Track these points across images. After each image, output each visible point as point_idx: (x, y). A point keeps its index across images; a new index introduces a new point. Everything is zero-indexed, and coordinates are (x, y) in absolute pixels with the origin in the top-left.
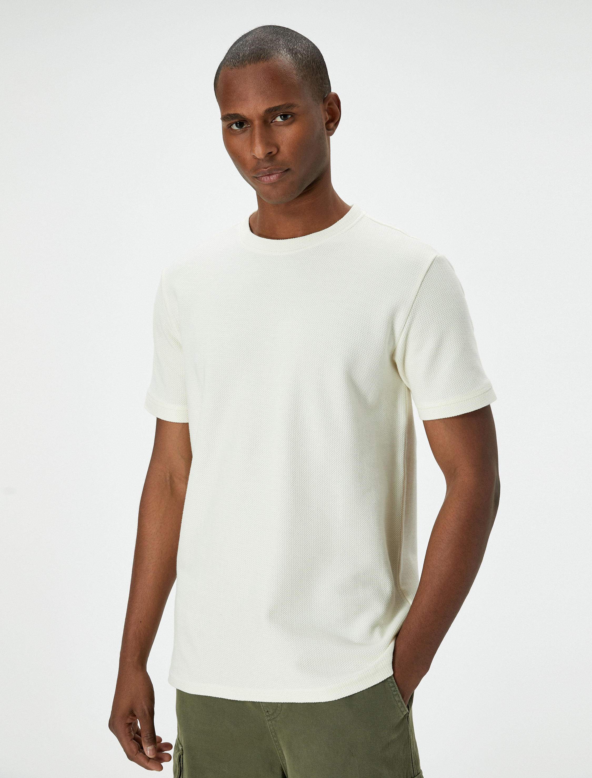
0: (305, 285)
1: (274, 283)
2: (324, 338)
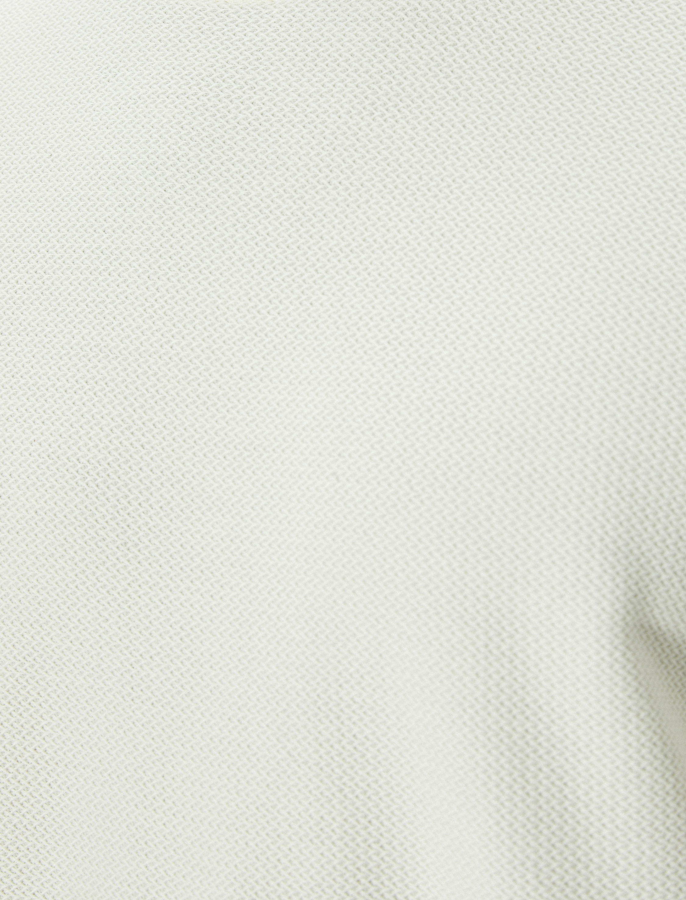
0: (402, 159)
1: (243, 150)
2: (507, 447)
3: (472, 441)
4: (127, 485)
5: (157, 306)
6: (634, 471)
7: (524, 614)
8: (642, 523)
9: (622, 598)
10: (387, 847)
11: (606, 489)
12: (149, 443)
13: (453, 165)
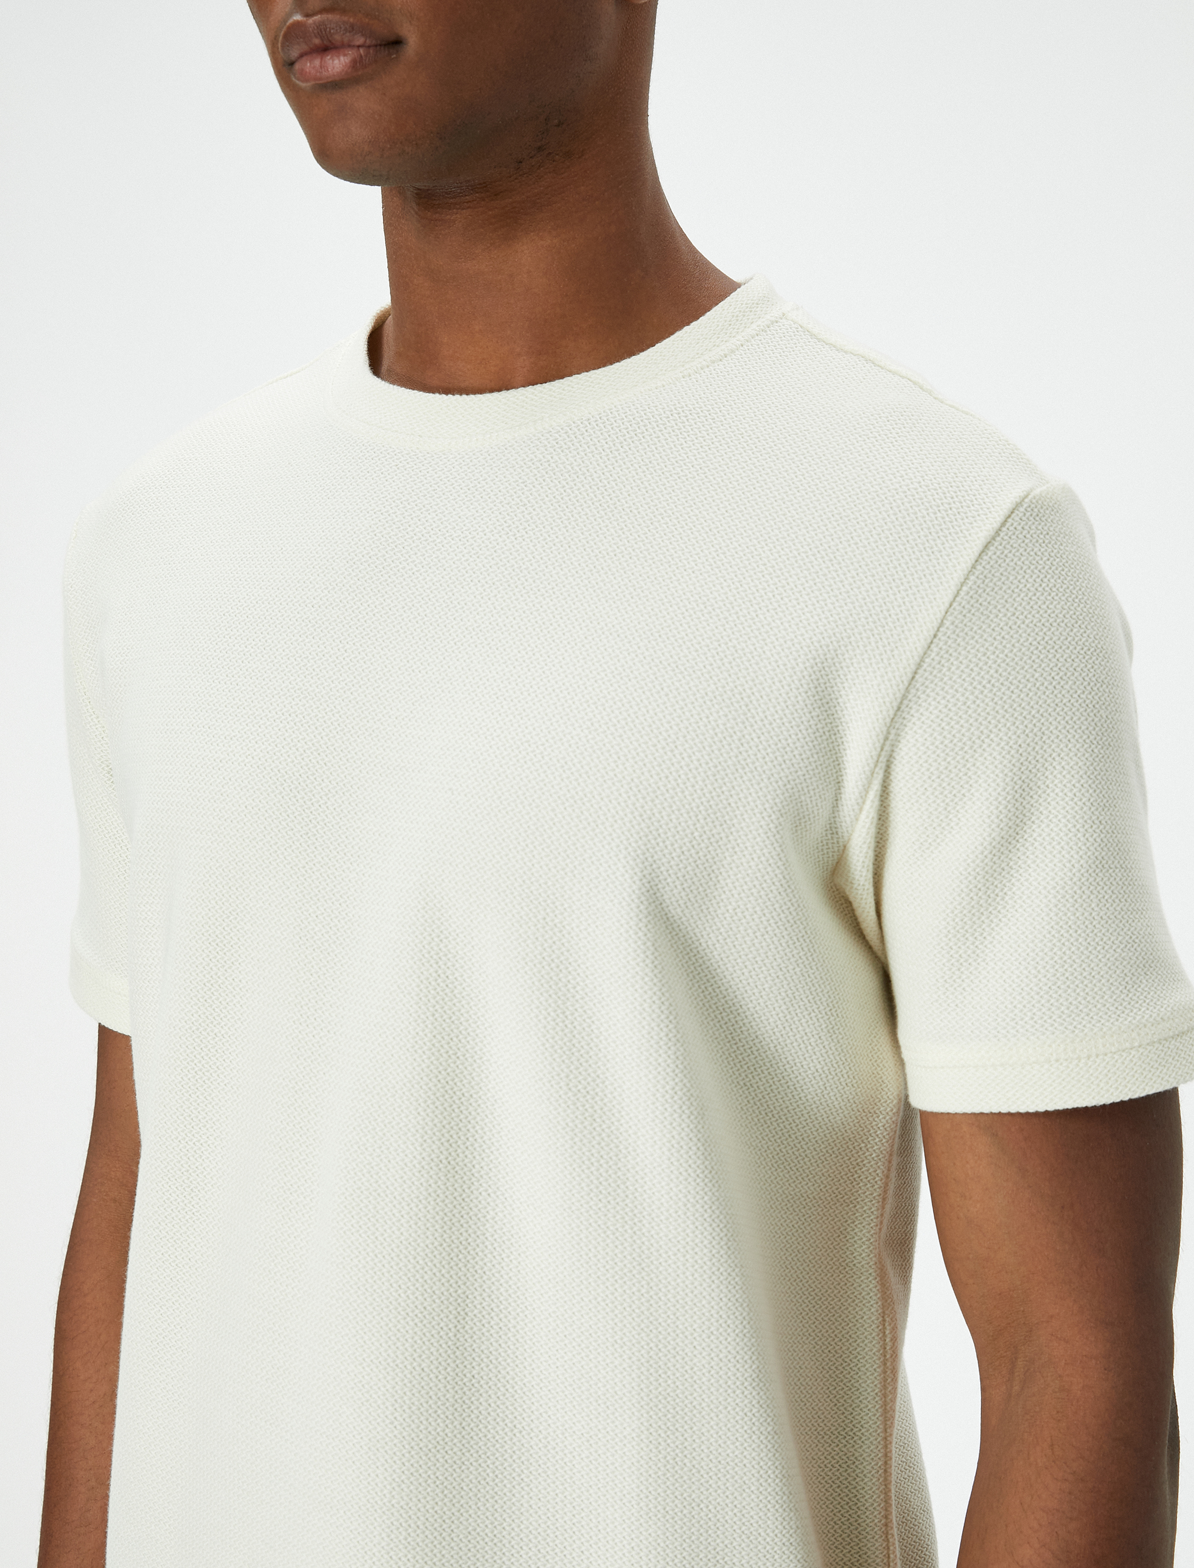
3: (545, 772)
4: (311, 791)
5: (344, 663)
6: (653, 801)
7: (570, 898)
8: (655, 839)
9: (637, 892)
10: (461, 1058)
11: (632, 813)
12: (330, 761)
13: (557, 573)
